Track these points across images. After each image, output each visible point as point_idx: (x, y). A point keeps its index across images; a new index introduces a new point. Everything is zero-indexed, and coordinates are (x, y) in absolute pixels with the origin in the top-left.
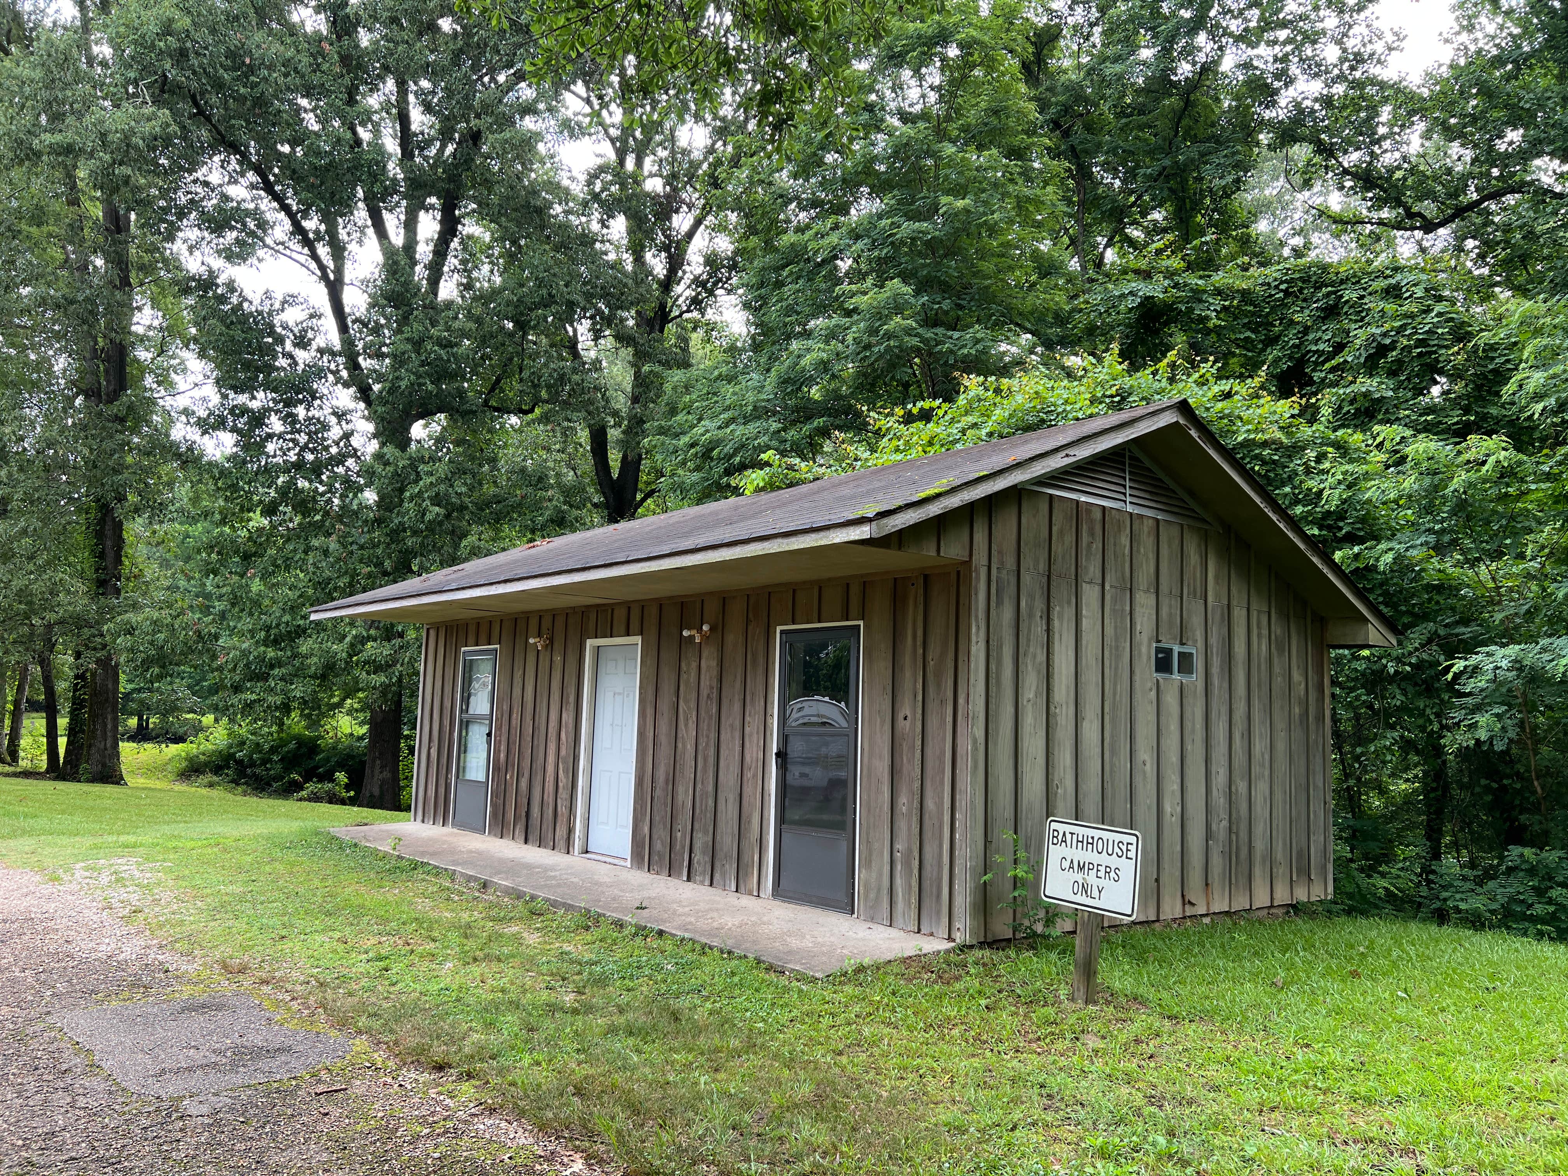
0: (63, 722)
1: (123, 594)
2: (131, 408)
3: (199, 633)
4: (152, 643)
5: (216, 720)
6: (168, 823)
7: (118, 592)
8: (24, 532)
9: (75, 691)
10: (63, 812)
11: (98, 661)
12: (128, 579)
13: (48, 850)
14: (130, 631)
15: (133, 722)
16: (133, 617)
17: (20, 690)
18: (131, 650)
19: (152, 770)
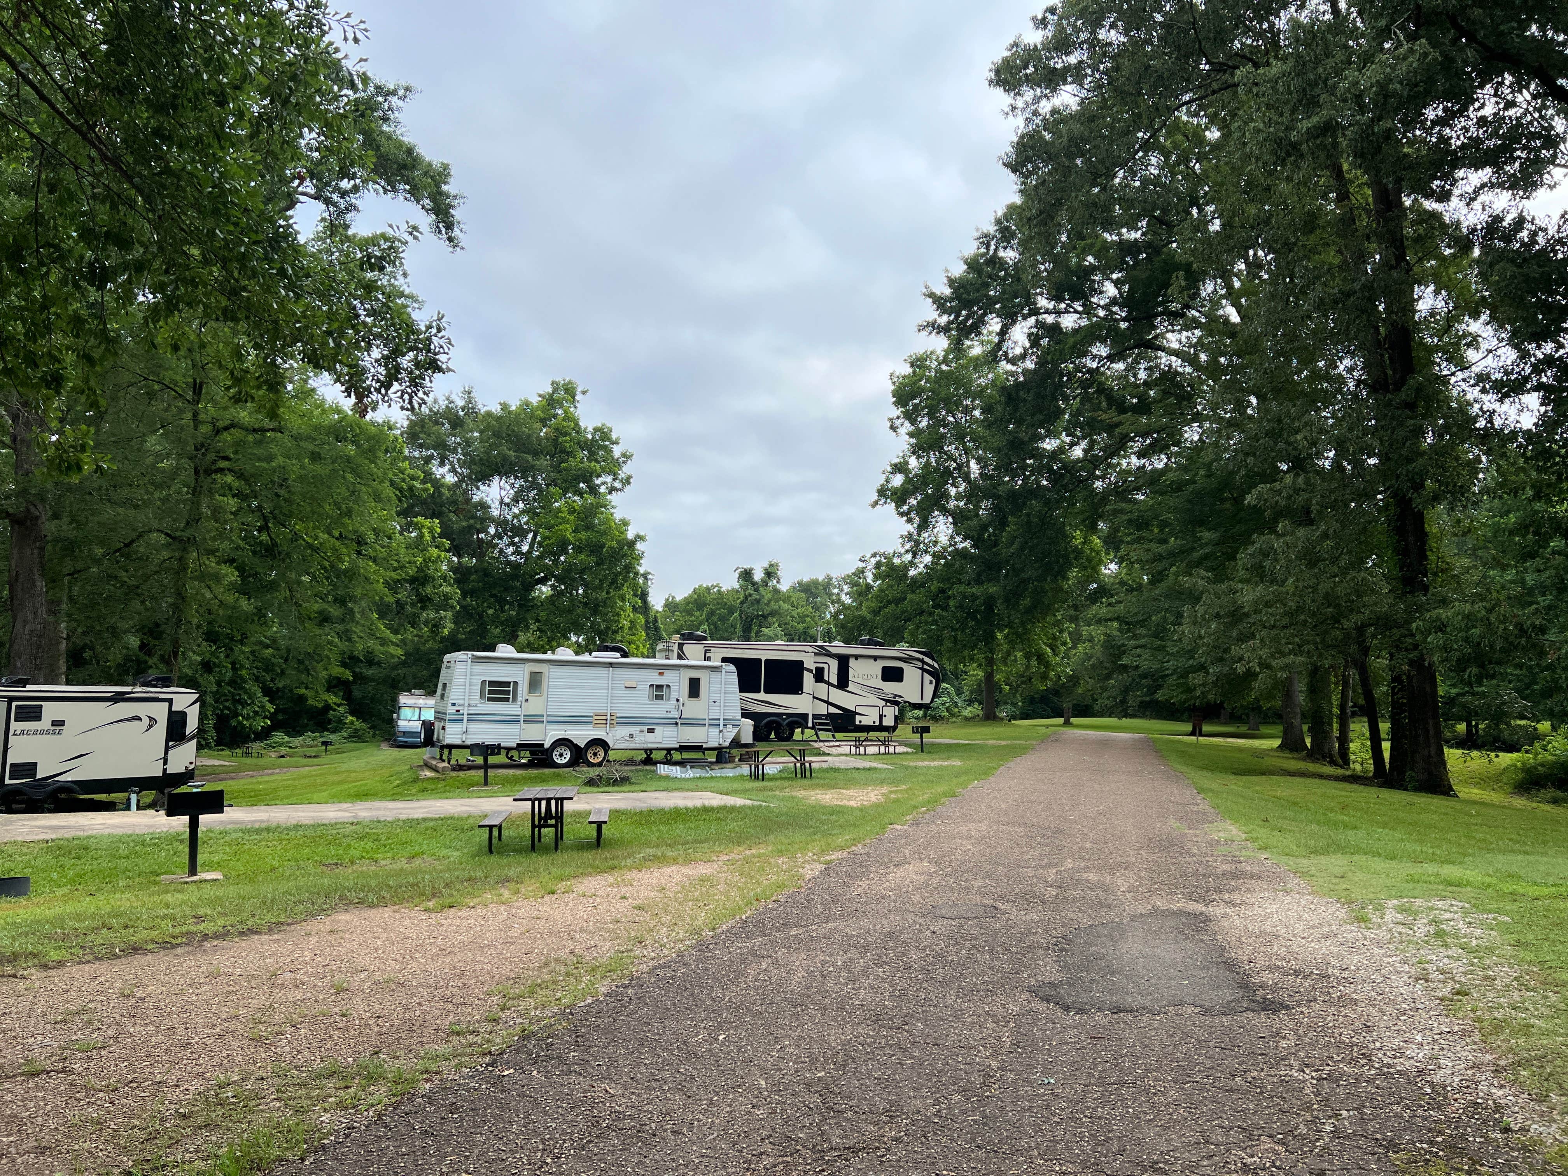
0: (1384, 727)
1: (1432, 590)
2: (1419, 389)
3: (1520, 626)
4: (1466, 640)
5: (1554, 728)
6: (1503, 852)
7: (1425, 588)
8: (1325, 536)
9: (1394, 694)
10: (1385, 825)
11: (1411, 663)
12: (1435, 574)
13: (1359, 876)
14: (1441, 627)
15: (1462, 727)
16: (1443, 613)
17: (1344, 694)
18: (1445, 648)
19: (1485, 780)
